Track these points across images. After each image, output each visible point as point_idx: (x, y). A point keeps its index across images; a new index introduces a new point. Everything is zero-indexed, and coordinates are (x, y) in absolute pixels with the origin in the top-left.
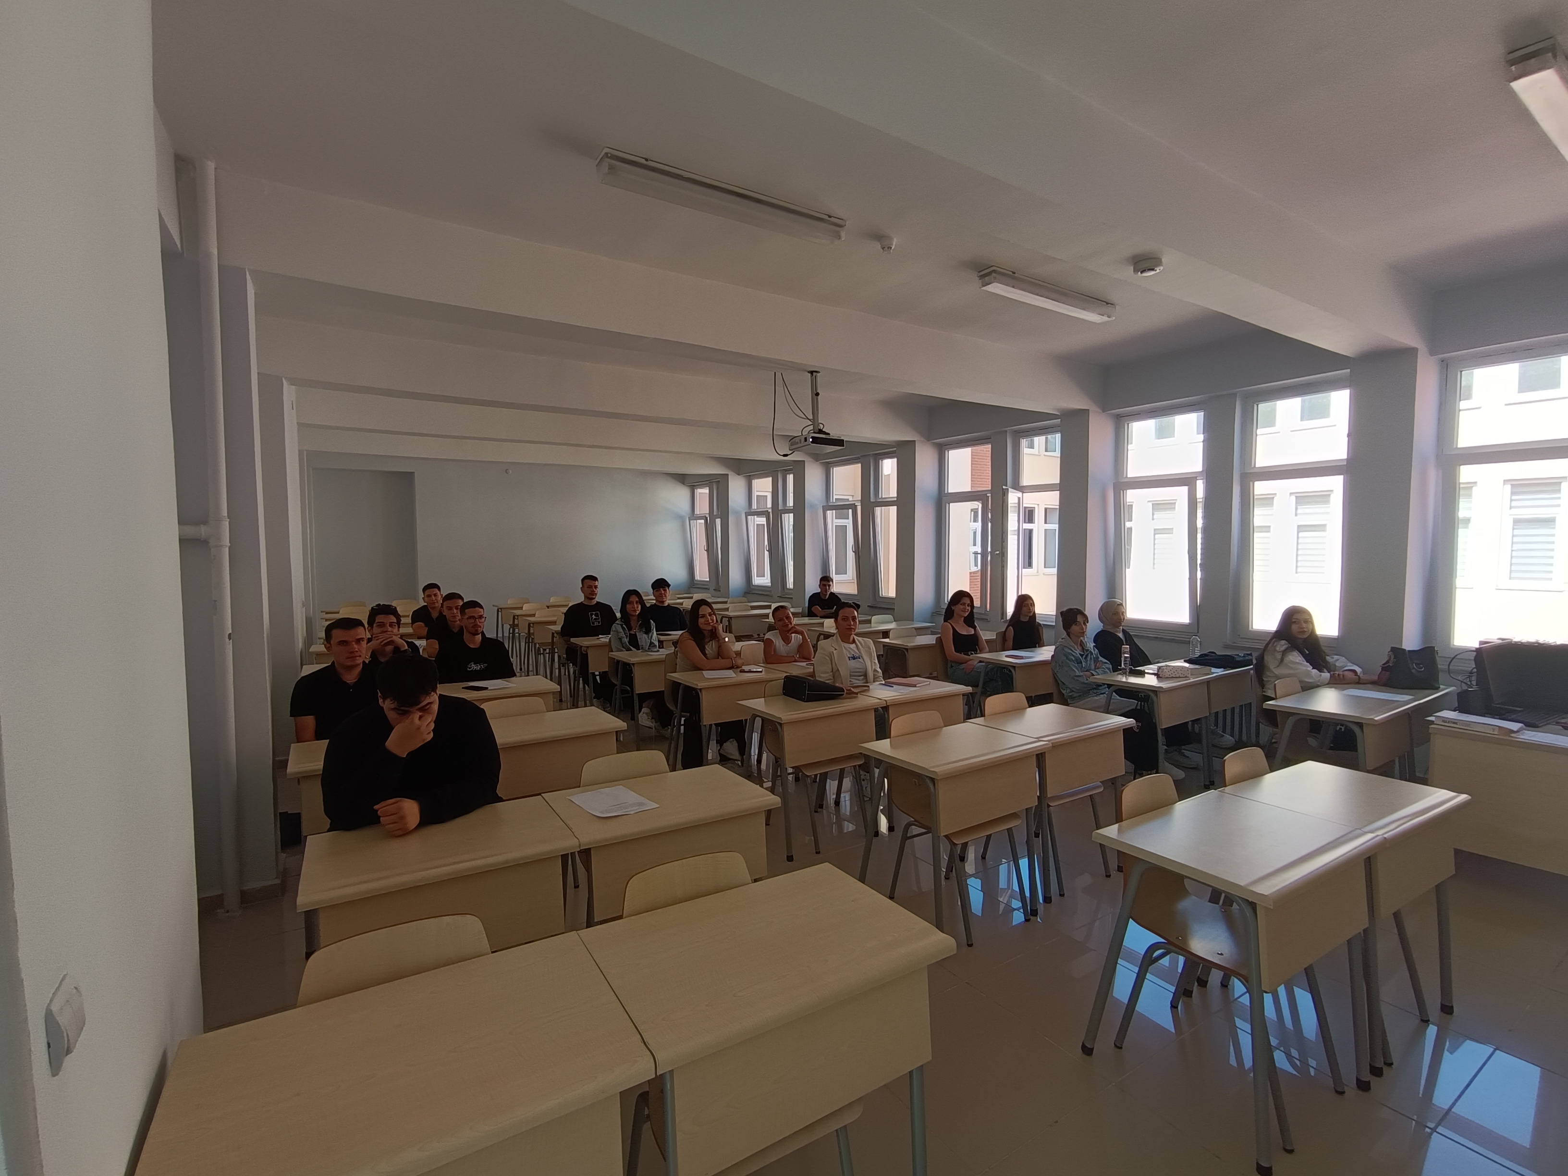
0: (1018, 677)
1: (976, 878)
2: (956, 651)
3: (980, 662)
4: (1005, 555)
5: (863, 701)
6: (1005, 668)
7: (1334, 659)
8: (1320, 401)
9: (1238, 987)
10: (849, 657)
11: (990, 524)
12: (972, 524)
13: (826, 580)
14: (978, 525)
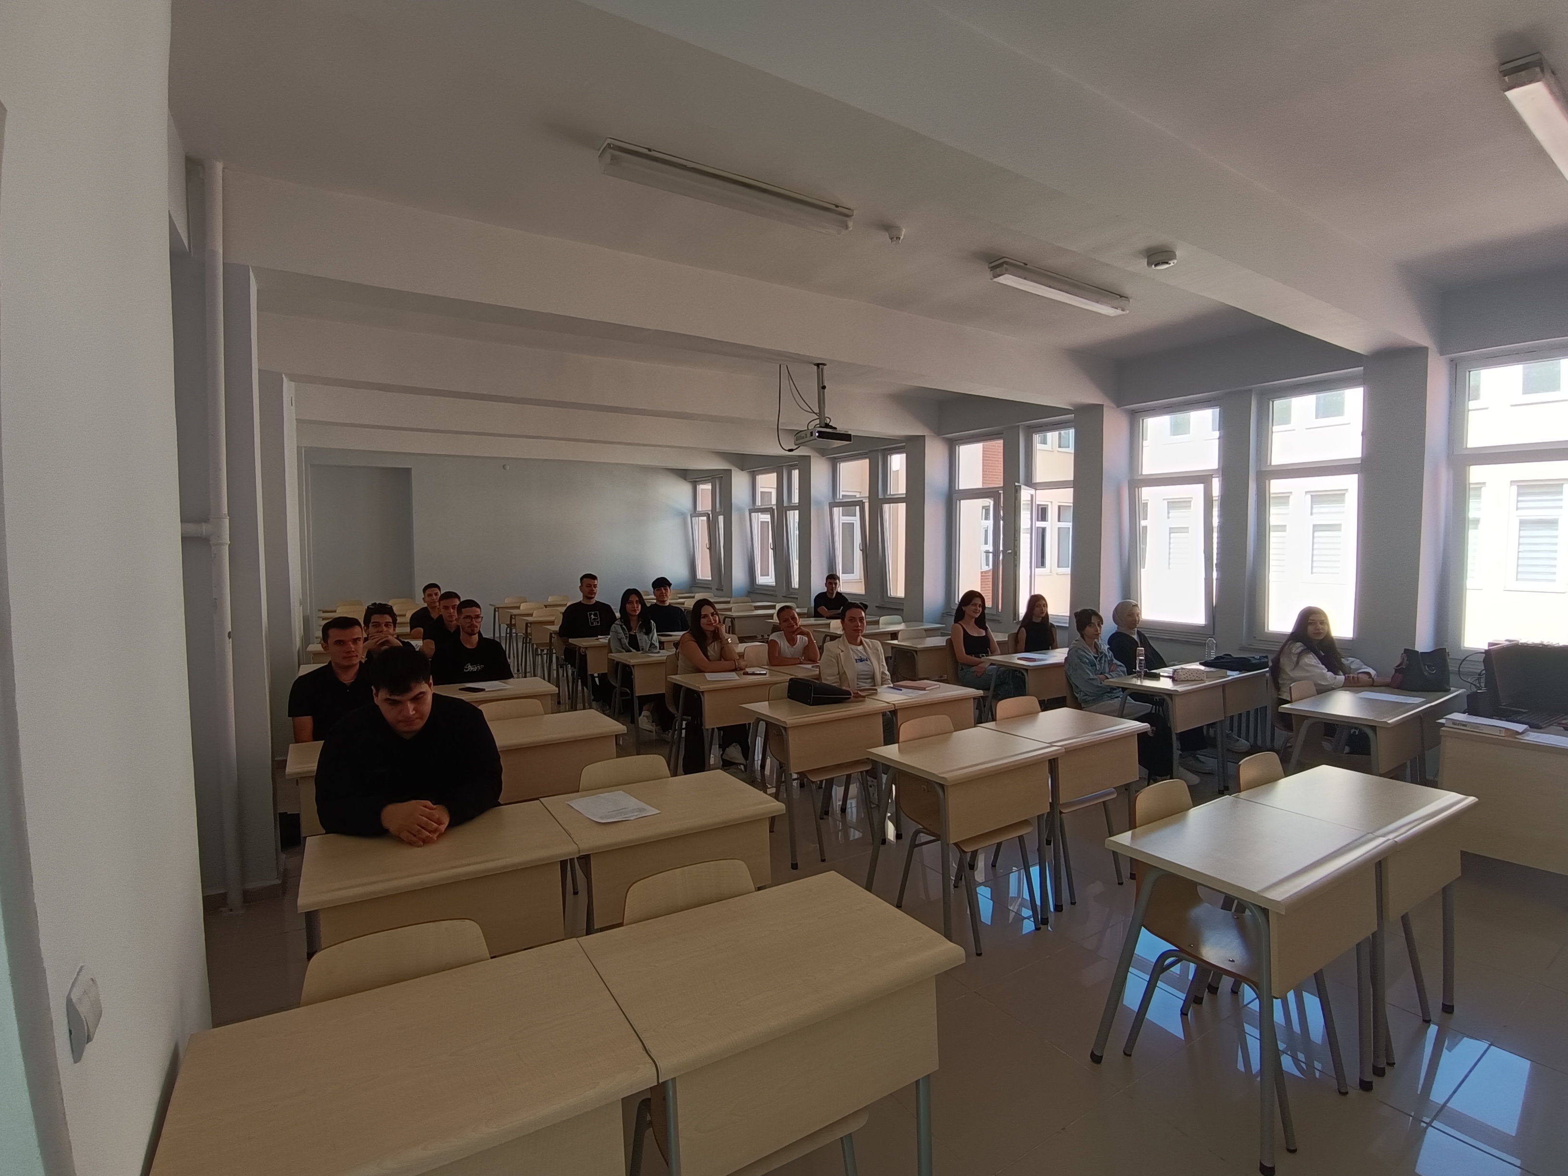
0: (1030, 680)
1: (986, 886)
2: (967, 654)
3: (992, 664)
4: (1018, 554)
5: (869, 705)
6: (1016, 671)
7: (1349, 662)
8: (1334, 398)
9: (1248, 993)
10: (856, 660)
11: (1002, 522)
12: (984, 521)
13: (832, 579)
14: (990, 523)
